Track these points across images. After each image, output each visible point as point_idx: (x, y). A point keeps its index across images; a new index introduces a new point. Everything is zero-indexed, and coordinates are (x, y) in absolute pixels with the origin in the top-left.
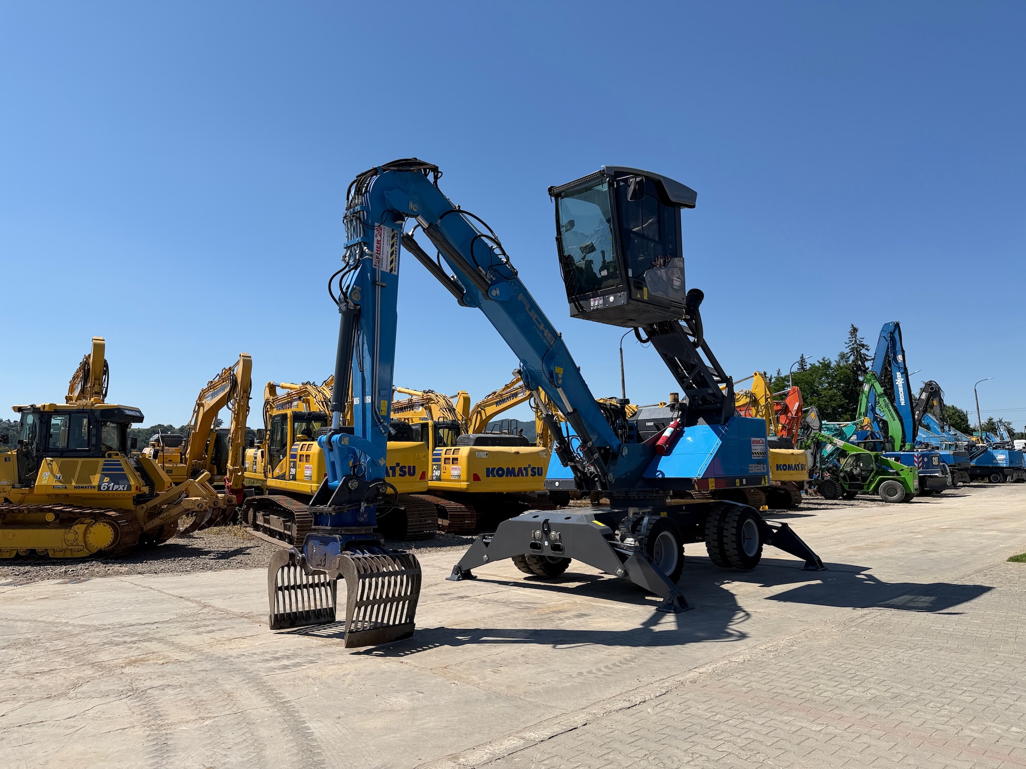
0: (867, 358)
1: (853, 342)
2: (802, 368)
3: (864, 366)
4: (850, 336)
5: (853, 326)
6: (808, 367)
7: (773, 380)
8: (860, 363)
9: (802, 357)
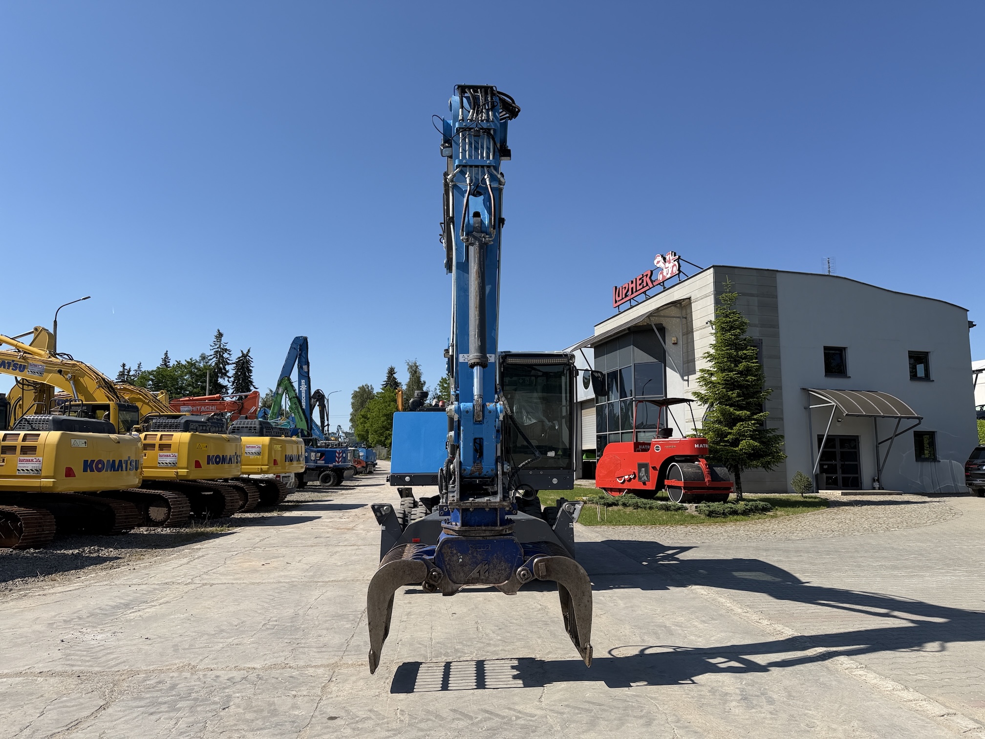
0: (228, 361)
1: (218, 346)
2: (165, 364)
3: (225, 369)
4: (216, 340)
5: (219, 331)
6: (172, 363)
7: (132, 373)
8: (221, 365)
9: (166, 354)
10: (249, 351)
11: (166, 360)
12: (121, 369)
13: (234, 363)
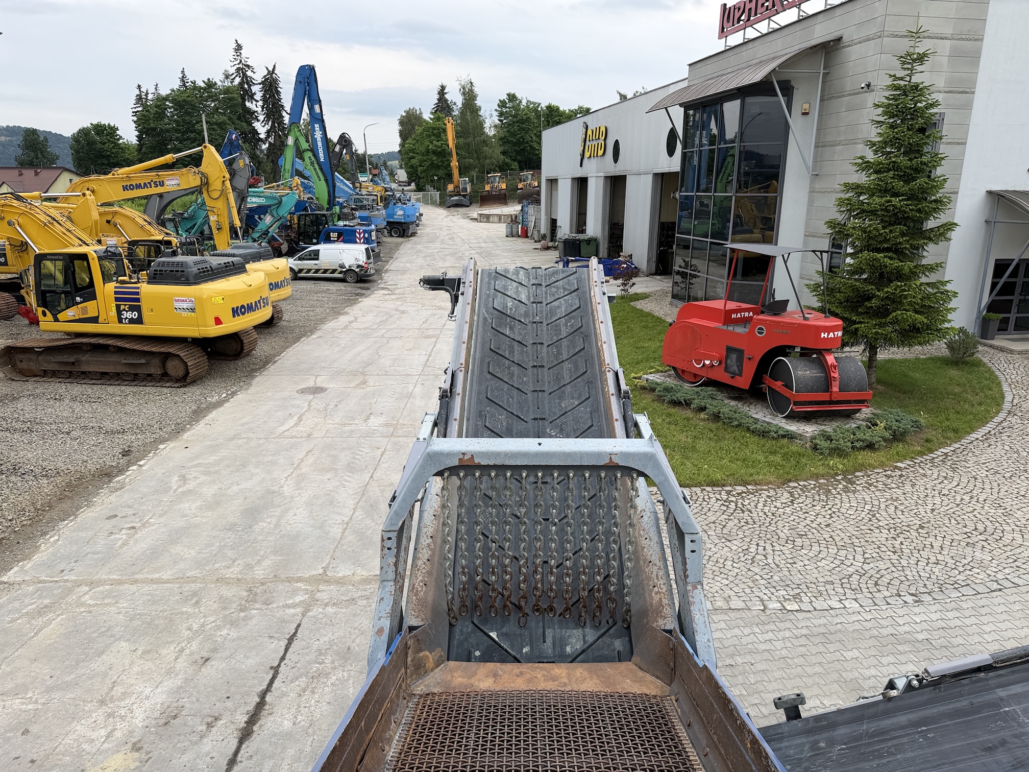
0: (253, 81)
1: (238, 61)
2: (184, 85)
3: (251, 90)
4: (235, 54)
5: (237, 41)
6: (191, 85)
7: (150, 97)
8: (246, 86)
9: (183, 72)
10: (274, 66)
11: (183, 79)
12: (138, 93)
13: (260, 84)
